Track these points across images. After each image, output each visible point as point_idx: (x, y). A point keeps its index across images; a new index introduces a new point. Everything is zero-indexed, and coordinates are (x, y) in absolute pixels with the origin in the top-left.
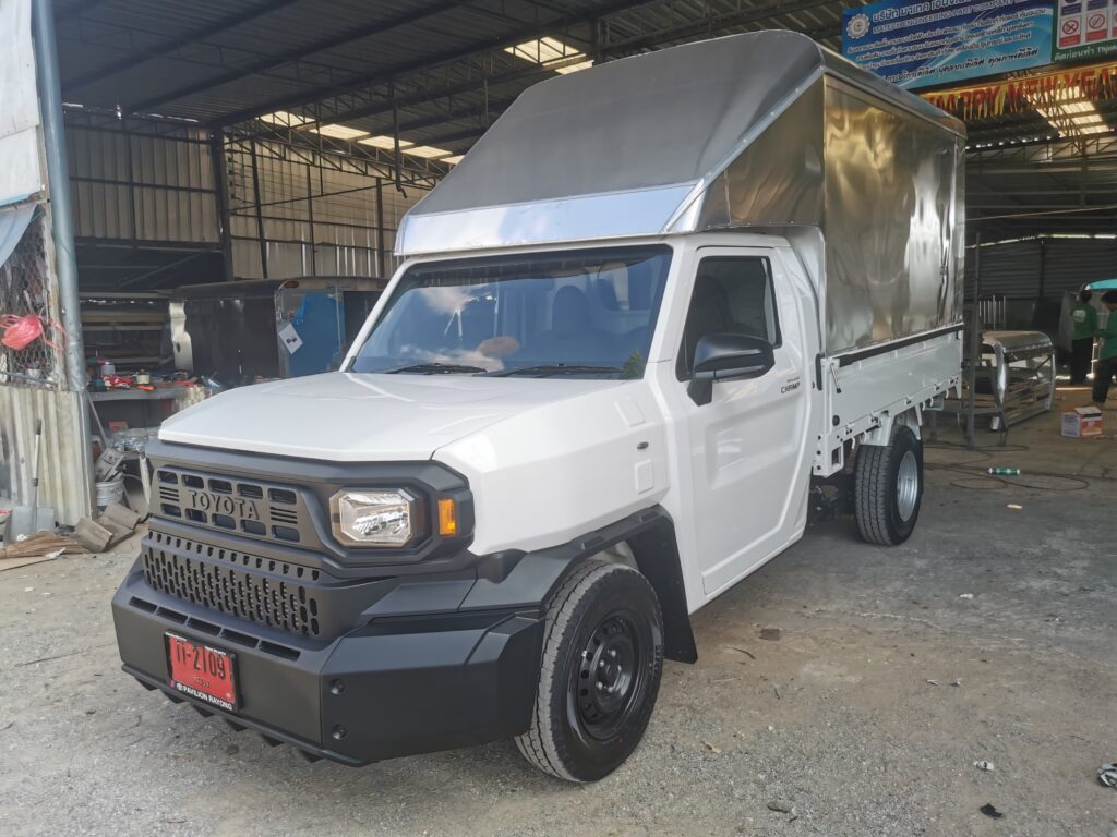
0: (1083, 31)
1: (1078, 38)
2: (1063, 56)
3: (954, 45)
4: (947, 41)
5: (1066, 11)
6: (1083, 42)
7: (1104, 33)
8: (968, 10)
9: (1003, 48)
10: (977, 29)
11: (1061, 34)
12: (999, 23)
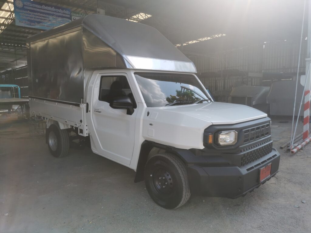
3: (49, 21)
4: (47, 19)
8: (52, 13)
10: (54, 19)
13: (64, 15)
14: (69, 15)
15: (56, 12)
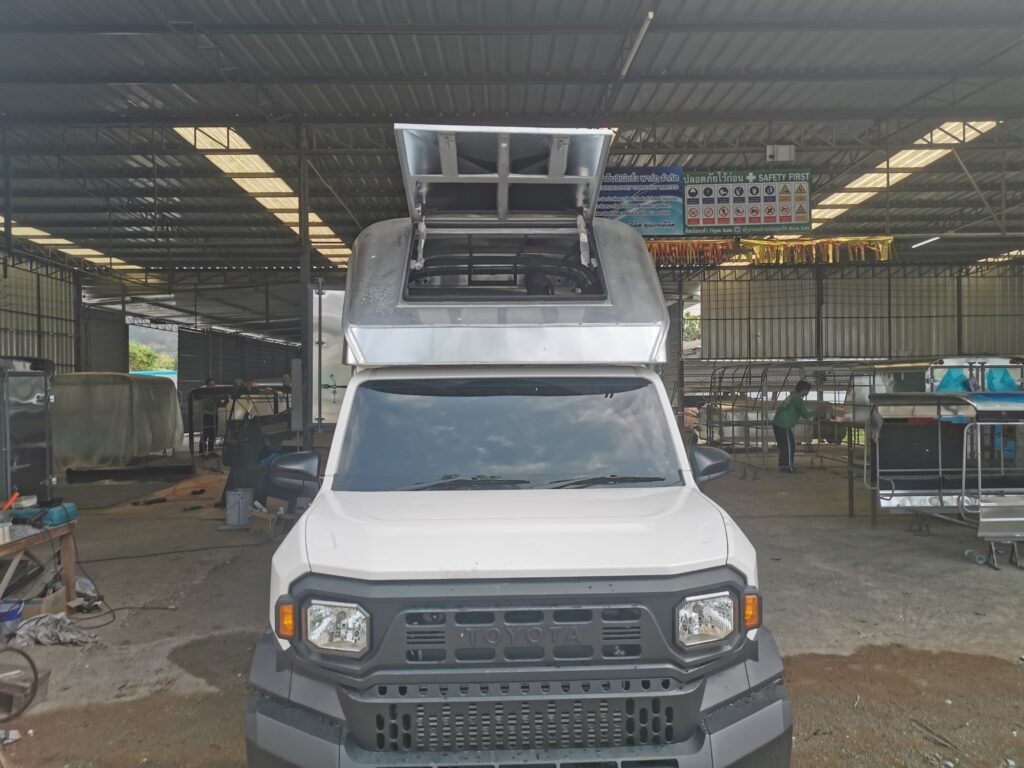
0: (701, 217)
1: (698, 221)
2: (690, 231)
3: (620, 210)
4: (614, 206)
5: (690, 202)
6: (701, 224)
7: (713, 221)
8: (629, 188)
9: (652, 218)
10: (635, 202)
11: (688, 217)
12: (649, 201)
13: (662, 188)
14: (675, 183)
15: (640, 183)
